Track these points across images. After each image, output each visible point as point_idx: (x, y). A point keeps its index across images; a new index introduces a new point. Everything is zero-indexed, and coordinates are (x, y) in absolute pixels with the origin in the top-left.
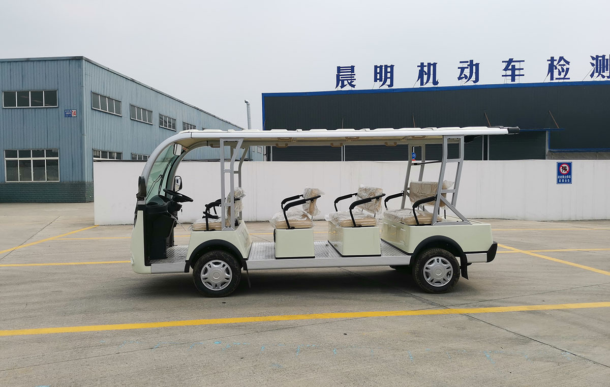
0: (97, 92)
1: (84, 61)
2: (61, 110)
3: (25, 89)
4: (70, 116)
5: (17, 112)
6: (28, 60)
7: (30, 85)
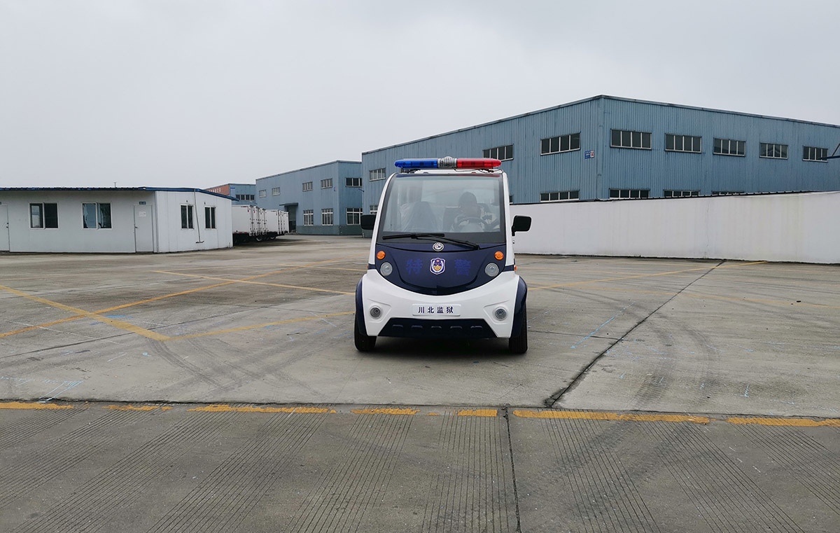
0: (618, 128)
1: (603, 99)
2: (583, 151)
3: (556, 135)
4: (589, 157)
5: (551, 158)
6: (559, 107)
7: (560, 132)
